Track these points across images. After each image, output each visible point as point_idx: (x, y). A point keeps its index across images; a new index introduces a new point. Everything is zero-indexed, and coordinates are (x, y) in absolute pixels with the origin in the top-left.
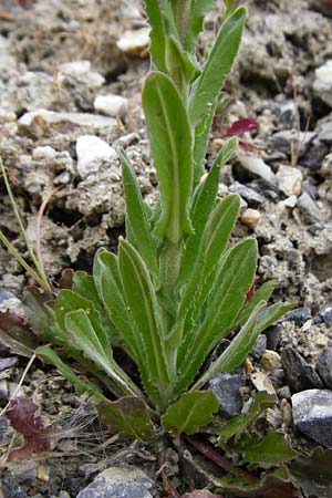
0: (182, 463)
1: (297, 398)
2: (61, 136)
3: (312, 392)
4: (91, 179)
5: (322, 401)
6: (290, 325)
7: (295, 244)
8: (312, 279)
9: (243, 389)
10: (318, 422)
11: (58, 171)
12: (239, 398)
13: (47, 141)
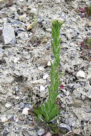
0: (48, 128)
1: (61, 124)
2: (38, 85)
3: (63, 124)
4: (42, 93)
5: (63, 125)
6: (63, 114)
7: (66, 103)
8: (68, 107)
9: (56, 122)
10: (62, 127)
11: (37, 91)
12: (55, 123)
13: (36, 86)
